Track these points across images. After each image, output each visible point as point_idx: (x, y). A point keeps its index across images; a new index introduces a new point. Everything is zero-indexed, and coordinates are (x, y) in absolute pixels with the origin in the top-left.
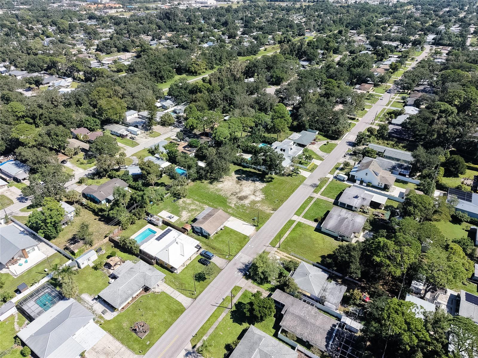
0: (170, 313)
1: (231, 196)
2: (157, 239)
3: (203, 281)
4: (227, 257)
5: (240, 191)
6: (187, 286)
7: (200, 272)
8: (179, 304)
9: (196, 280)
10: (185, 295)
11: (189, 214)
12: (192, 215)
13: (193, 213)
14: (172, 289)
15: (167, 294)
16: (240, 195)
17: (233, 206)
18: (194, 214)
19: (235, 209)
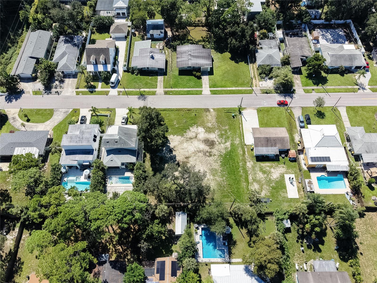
0: (357, 112)
1: (215, 155)
2: (330, 161)
3: (321, 111)
4: (289, 111)
5: (200, 151)
6: (333, 117)
7: (317, 118)
8: (348, 112)
9: (324, 116)
10: (340, 113)
11: (272, 170)
12: (271, 167)
13: (268, 168)
14: (345, 123)
15: (351, 123)
16: (207, 148)
17: (228, 144)
18: (268, 166)
19: (231, 138)
